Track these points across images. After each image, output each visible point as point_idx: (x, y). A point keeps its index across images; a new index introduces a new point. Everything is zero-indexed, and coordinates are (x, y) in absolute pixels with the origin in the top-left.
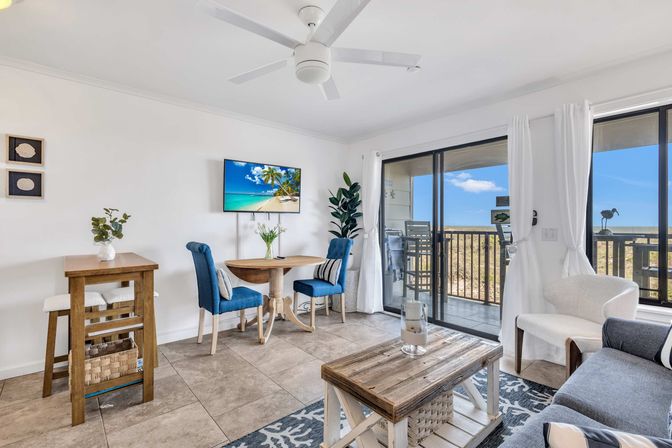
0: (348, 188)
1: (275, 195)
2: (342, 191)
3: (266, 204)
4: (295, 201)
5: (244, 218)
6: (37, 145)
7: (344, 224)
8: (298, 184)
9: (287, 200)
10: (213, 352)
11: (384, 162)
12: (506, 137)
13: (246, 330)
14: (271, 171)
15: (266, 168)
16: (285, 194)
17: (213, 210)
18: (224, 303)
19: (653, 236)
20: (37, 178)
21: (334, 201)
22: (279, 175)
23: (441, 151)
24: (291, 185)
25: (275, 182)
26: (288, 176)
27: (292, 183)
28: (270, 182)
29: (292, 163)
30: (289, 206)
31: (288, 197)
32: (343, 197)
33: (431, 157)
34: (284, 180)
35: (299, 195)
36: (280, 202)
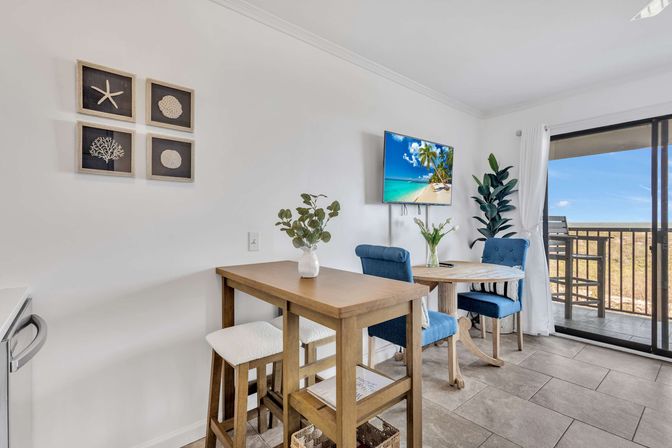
0: (495, 174)
1: (430, 182)
2: (489, 177)
3: (422, 193)
4: (447, 189)
6: (185, 97)
8: (451, 167)
9: (441, 188)
11: (553, 138)
14: (428, 149)
15: (423, 145)
16: (439, 181)
17: (369, 200)
20: (185, 149)
22: (434, 154)
23: (665, 119)
24: (445, 169)
25: (431, 164)
26: (443, 157)
27: (443, 167)
28: (426, 164)
29: (447, 140)
30: (442, 197)
31: (441, 185)
33: (650, 126)
34: (438, 162)
35: (450, 182)
36: (435, 190)
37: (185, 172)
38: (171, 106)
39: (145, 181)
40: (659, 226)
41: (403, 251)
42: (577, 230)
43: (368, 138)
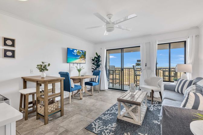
0: (97, 57)
1: (80, 58)
2: (95, 57)
3: (78, 61)
4: (85, 60)
5: (71, 65)
6: (13, 41)
7: (96, 67)
8: (85, 55)
10: (70, 103)
11: (107, 50)
12: (140, 46)
13: (74, 97)
14: (79, 51)
15: (78, 51)
16: (82, 58)
17: (64, 62)
18: (72, 89)
19: (167, 69)
20: (13, 52)
21: (93, 60)
22: (81, 53)
23: (123, 48)
24: (83, 56)
25: (80, 55)
27: (83, 55)
28: (78, 54)
29: (84, 50)
30: (83, 61)
31: (83, 59)
32: (96, 59)
33: (121, 50)
34: (82, 54)
35: (85, 58)
36: (81, 60)
37: (13, 56)
38: (9, 42)
39: (2, 58)
40: (122, 68)
41: (67, 73)
42: (117, 68)
43: (63, 49)
